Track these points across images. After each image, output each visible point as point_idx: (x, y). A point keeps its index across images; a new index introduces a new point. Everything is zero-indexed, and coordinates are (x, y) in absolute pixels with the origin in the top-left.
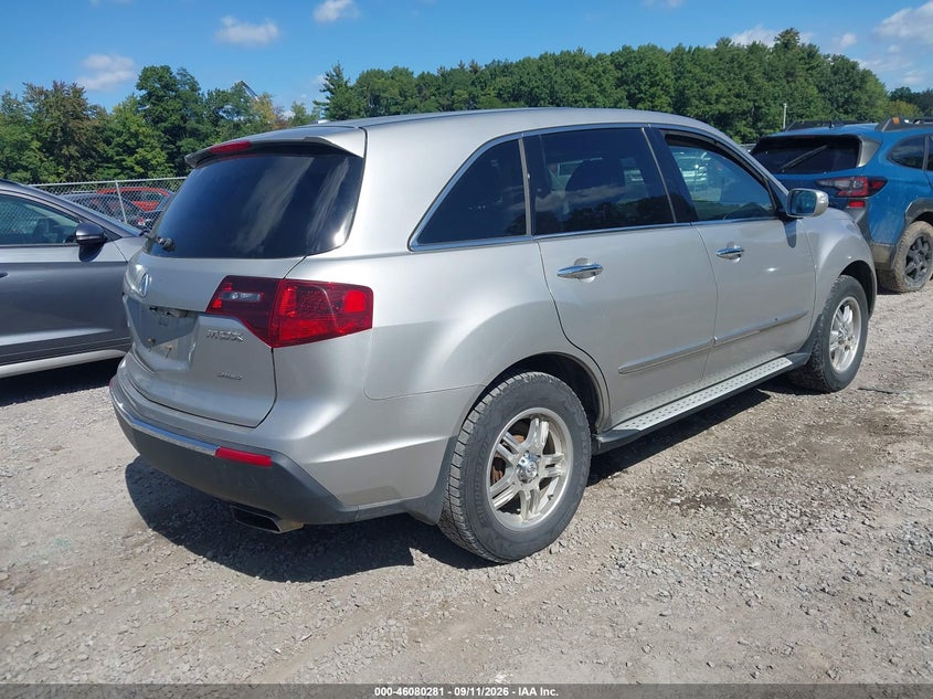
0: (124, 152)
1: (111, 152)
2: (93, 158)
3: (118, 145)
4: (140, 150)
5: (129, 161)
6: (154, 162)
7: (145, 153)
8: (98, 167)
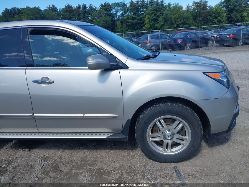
0: (215, 18)
1: (211, 18)
2: (205, 20)
3: (213, 16)
4: (219, 17)
5: (215, 21)
6: (222, 21)
7: (220, 18)
8: (206, 23)
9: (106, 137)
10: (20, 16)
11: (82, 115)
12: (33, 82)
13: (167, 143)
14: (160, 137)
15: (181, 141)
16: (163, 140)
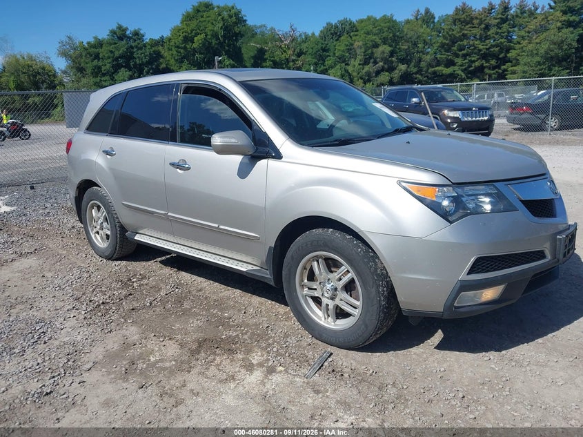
9: (245, 270)
10: (351, 37)
11: (217, 226)
12: (172, 164)
13: (327, 305)
14: (316, 289)
15: (352, 308)
16: (321, 297)
